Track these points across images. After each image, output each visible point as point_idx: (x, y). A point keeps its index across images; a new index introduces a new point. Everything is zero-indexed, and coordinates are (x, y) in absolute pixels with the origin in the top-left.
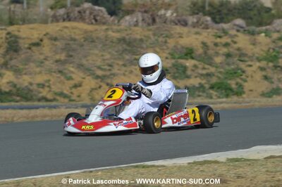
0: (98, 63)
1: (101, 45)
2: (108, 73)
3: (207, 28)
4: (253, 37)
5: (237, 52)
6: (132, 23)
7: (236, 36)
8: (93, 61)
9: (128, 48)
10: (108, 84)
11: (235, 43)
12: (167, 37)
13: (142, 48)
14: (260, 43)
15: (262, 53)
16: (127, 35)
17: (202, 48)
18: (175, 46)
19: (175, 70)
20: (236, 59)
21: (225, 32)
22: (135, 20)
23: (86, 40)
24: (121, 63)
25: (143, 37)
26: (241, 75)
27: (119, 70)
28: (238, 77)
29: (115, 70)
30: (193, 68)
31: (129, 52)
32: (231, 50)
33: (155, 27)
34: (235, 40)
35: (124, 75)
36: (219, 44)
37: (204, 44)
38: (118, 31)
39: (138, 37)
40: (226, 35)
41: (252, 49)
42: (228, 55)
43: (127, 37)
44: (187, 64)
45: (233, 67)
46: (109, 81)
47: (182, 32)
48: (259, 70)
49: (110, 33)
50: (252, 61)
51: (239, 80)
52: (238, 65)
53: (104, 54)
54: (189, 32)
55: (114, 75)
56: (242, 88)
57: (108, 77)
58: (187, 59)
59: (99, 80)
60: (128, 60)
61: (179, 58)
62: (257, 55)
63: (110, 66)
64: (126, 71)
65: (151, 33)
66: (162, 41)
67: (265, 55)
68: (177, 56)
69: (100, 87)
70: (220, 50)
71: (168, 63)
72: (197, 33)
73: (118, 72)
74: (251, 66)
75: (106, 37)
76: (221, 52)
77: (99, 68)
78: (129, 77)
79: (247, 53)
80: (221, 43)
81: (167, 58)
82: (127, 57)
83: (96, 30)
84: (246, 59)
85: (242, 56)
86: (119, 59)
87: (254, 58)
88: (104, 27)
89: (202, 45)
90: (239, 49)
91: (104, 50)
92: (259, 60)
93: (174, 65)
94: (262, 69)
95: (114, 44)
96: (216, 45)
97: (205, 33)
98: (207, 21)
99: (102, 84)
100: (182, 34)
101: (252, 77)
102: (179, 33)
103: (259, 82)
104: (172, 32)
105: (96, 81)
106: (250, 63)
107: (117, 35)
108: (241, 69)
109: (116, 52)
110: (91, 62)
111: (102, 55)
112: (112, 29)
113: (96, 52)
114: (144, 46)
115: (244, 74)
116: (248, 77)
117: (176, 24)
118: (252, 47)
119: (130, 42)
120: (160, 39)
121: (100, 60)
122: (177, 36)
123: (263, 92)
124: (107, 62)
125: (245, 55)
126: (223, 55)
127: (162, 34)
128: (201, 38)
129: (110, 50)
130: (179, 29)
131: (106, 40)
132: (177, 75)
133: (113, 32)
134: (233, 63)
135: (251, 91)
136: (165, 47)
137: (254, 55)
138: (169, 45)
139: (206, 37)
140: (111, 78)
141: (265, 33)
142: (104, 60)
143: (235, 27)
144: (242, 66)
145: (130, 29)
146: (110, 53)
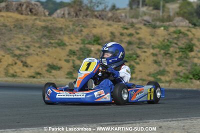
0: (19, 45)
1: (26, 31)
2: (24, 53)
3: (120, 22)
4: (154, 30)
5: (138, 41)
6: (60, 15)
7: (140, 28)
8: (15, 43)
9: (48, 34)
10: (22, 62)
11: (138, 33)
12: (83, 26)
13: (60, 34)
14: (158, 35)
15: (158, 42)
16: (51, 24)
17: (110, 36)
18: (88, 34)
19: (81, 53)
20: (135, 46)
21: (132, 25)
22: (62, 13)
23: (15, 26)
24: (37, 45)
25: (63, 26)
26: (136, 59)
27: (34, 51)
28: (132, 60)
29: (31, 51)
30: (97, 52)
31: (47, 38)
32: (134, 39)
33: (77, 19)
34: (138, 31)
35: (37, 55)
36: (125, 34)
37: (112, 33)
38: (44, 21)
39: (60, 26)
40: (132, 28)
41: (150, 39)
42: (130, 43)
43: (50, 26)
44: (92, 49)
45: (130, 52)
46: (24, 59)
47: (96, 23)
48: (151, 56)
49: (38, 22)
50: (148, 48)
51: (133, 63)
52: (135, 51)
53: (26, 38)
54: (103, 24)
55: (29, 54)
56: (134, 69)
57: (23, 56)
58: (93, 45)
59: (16, 58)
60: (44, 43)
61: (87, 44)
62: (153, 44)
63: (28, 47)
64: (39, 52)
65: (71, 23)
66: (78, 30)
67: (160, 44)
68: (86, 42)
69: (16, 63)
70: (124, 39)
71: (77, 47)
72: (109, 25)
73: (33, 52)
74: (145, 52)
75: (33, 25)
76: (125, 40)
77: (19, 48)
78: (41, 57)
79: (145, 42)
80: (126, 33)
81: (78, 43)
82: (44, 41)
83: (27, 19)
84: (143, 46)
85: (141, 44)
86: (37, 42)
87: (151, 46)
88: (34, 17)
89: (110, 34)
90: (139, 39)
91: (28, 35)
92: (153, 48)
93: (81, 49)
94: (154, 55)
95: (38, 31)
96: (122, 34)
97: (115, 25)
98: (122, 16)
99: (17, 61)
100: (96, 25)
101: (144, 60)
102: (94, 25)
103: (149, 65)
104: (89, 23)
105: (13, 58)
106: (146, 50)
107: (43, 24)
108: (136, 54)
109: (37, 36)
110: (13, 43)
111: (24, 39)
112: (40, 19)
113: (21, 36)
114: (62, 33)
115: (138, 58)
116: (140, 61)
117: (97, 18)
118: (151, 37)
119: (51, 30)
120: (77, 29)
121: (20, 42)
122: (92, 26)
123: (150, 73)
124: (26, 44)
125: (144, 43)
126: (126, 42)
127: (79, 25)
128: (111, 29)
129: (33, 35)
130: (95, 21)
131: (32, 27)
132: (81, 56)
133: (40, 21)
134: (132, 49)
135: (141, 71)
136: (79, 35)
137: (150, 43)
138: (83, 33)
139: (116, 28)
140: (26, 57)
141: (164, 27)
142: (24, 42)
143: (143, 22)
144: (139, 52)
145: (55, 20)
146: (31, 37)
